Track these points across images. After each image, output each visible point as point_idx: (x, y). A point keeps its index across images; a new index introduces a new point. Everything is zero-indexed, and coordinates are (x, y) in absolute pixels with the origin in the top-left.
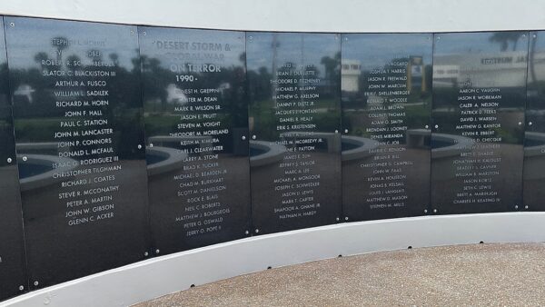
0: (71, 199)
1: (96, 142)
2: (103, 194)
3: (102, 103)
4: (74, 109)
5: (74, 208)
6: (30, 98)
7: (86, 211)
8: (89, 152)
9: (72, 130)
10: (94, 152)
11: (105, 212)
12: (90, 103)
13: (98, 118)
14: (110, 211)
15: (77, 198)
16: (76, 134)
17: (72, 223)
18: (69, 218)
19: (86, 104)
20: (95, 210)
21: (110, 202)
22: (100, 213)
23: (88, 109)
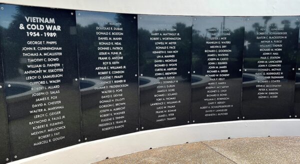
0: (260, 88)
1: (274, 66)
2: (275, 88)
3: (279, 50)
4: (267, 52)
5: (262, 92)
6: (247, 48)
7: (266, 93)
8: (271, 70)
9: (265, 60)
10: (273, 70)
11: (274, 95)
12: (274, 50)
13: (276, 56)
14: (276, 95)
15: (263, 88)
16: (266, 62)
17: (260, 97)
18: (259, 95)
19: (272, 50)
20: (270, 93)
21: (276, 91)
22: (272, 95)
23: (272, 52)
